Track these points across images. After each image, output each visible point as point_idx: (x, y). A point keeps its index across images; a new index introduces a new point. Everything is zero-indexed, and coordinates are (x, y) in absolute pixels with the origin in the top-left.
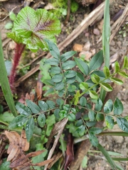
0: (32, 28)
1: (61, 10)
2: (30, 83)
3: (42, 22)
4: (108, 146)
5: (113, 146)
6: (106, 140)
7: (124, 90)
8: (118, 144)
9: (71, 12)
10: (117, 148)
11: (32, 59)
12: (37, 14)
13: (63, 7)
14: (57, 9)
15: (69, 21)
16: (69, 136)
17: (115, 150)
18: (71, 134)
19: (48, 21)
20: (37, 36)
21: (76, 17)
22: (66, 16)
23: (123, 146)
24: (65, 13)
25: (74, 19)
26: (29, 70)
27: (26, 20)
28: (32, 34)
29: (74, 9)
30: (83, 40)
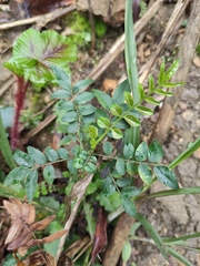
0: (38, 55)
1: (83, 35)
2: (43, 139)
3: (50, 48)
4: (165, 230)
5: (173, 230)
6: (162, 221)
7: (181, 140)
8: (180, 225)
9: (97, 37)
10: (180, 231)
11: (46, 104)
12: (43, 37)
13: (86, 30)
14: (78, 34)
15: (96, 49)
16: (100, 211)
17: (177, 236)
18: (103, 207)
19: (59, 47)
20: (44, 66)
21: (105, 43)
22: (90, 43)
23: (188, 229)
24: (88, 38)
25: (102, 46)
26: (42, 120)
27: (29, 45)
28: (36, 64)
29: (101, 32)
30: (117, 74)
